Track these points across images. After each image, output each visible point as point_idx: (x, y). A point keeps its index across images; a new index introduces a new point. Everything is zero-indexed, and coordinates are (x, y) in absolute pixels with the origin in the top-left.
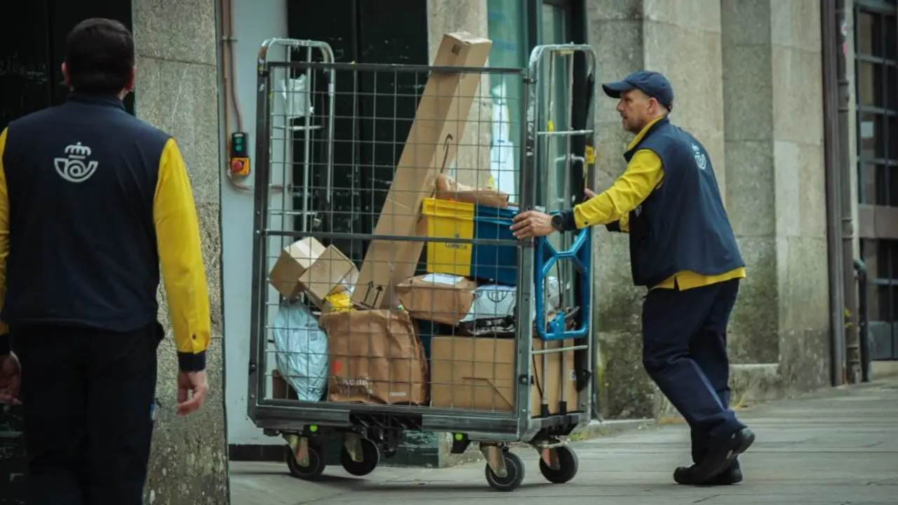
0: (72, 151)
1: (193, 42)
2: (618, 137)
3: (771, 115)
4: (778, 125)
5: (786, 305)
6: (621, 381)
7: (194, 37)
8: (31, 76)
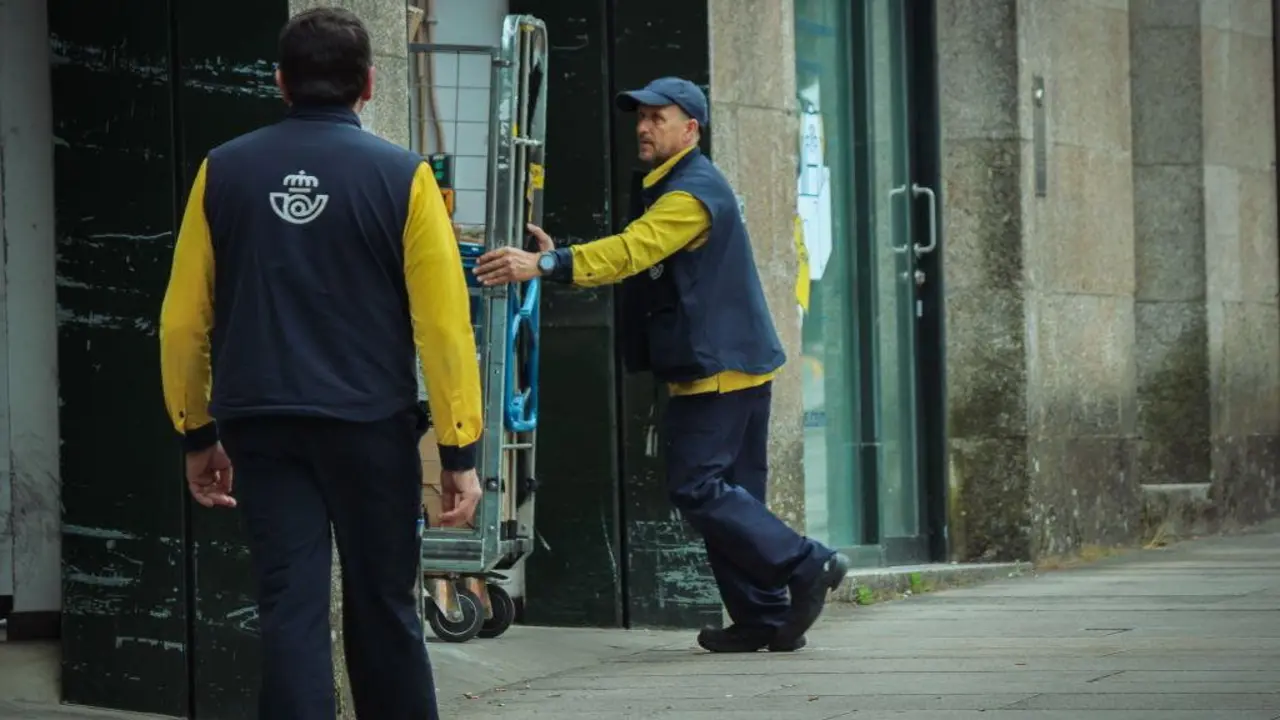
0: (293, 183)
1: (375, 25)
2: (980, 160)
3: (1200, 129)
4: (1211, 142)
5: (1221, 398)
6: (984, 508)
7: (376, 17)
8: (145, 73)
